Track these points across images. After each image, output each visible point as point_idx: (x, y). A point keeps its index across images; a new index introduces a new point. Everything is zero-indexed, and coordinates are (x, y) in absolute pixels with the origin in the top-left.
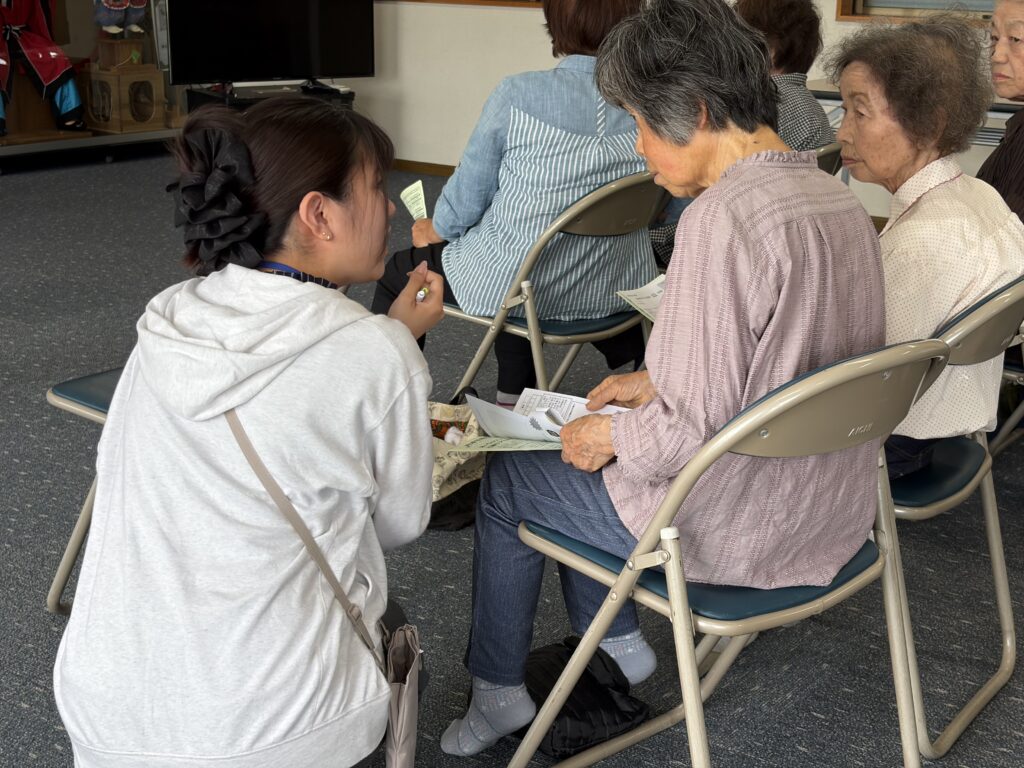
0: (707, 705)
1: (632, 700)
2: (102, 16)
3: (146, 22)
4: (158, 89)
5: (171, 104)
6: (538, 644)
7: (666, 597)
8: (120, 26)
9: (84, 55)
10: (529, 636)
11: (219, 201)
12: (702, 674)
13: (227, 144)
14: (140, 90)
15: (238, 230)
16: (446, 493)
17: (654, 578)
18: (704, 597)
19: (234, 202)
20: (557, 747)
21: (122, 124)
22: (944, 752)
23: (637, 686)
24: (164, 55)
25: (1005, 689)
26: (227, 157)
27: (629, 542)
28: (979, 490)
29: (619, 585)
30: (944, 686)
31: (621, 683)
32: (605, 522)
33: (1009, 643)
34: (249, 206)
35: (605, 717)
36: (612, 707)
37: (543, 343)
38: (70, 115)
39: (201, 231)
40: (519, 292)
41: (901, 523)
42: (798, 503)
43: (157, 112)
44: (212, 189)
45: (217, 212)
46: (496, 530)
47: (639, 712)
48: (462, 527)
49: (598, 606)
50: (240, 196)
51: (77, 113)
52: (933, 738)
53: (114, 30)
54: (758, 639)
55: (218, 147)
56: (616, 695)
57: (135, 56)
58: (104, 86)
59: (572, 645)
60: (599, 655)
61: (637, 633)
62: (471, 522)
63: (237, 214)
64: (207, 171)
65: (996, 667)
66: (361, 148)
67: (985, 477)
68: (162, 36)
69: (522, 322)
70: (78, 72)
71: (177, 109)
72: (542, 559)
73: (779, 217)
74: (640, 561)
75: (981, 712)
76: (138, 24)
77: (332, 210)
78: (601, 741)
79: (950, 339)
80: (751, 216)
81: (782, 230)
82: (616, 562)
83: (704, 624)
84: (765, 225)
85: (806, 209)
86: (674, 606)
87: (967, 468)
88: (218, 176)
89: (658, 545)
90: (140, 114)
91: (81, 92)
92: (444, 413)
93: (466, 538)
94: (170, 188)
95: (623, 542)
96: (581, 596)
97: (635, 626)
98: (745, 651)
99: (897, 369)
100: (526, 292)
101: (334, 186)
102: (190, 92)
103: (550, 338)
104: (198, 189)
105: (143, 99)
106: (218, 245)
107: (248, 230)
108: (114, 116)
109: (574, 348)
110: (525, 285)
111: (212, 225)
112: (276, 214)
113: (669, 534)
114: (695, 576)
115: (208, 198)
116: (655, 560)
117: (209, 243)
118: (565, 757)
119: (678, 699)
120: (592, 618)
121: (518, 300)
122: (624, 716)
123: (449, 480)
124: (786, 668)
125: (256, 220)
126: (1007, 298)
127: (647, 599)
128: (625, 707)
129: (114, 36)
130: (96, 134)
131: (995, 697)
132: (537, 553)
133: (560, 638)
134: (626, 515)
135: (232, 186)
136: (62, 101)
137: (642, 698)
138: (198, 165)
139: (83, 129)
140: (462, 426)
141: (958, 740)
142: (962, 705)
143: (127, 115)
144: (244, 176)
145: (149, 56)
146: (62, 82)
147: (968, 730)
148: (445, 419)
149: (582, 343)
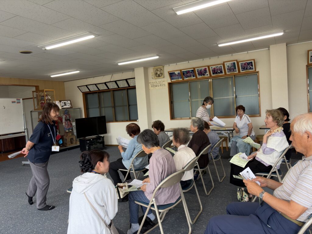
0: (162, 223)
1: (152, 223)
2: (65, 129)
3: (72, 129)
4: (74, 139)
5: (76, 141)
6: (139, 217)
7: (154, 208)
8: (68, 130)
9: (63, 135)
10: (138, 216)
11: (86, 163)
12: (161, 219)
13: (88, 156)
14: (72, 139)
15: (89, 167)
16: (124, 196)
17: (153, 205)
18: (159, 207)
19: (88, 163)
20: (143, 231)
21: (69, 145)
22: (194, 223)
23: (154, 221)
24: (75, 134)
25: (201, 213)
26: (87, 157)
27: (149, 201)
28: (194, 186)
29: (148, 207)
30: (194, 214)
31: (151, 221)
32: (145, 199)
33: (201, 206)
34: (90, 164)
35: (149, 226)
36: (150, 224)
37: (135, 172)
38: (61, 144)
39: (84, 167)
40: (131, 166)
41: (184, 192)
42: (169, 192)
43: (74, 142)
44: (85, 161)
45: (86, 165)
46: (131, 202)
47: (154, 224)
48: (126, 201)
49: (146, 210)
50: (89, 162)
51: (63, 144)
52: (192, 222)
53: (67, 131)
54: (169, 211)
55: (86, 156)
56: (150, 223)
57: (71, 134)
58: (66, 139)
59: (143, 216)
60: (147, 217)
61: (152, 213)
62: (128, 200)
63: (89, 165)
64: (85, 159)
65: (200, 210)
66: (105, 155)
67: (194, 184)
68: (75, 131)
69: (132, 170)
70: (62, 138)
71: (77, 141)
72: (138, 205)
73: (161, 158)
74: (151, 203)
75: (199, 217)
76: (71, 130)
77: (101, 163)
78: (149, 229)
79: (185, 169)
80: (158, 158)
81: (162, 160)
82: (148, 204)
83: (160, 211)
84: (160, 159)
85: (164, 155)
86: (156, 209)
87: (192, 184)
88: (86, 160)
89: (153, 201)
90: (72, 143)
91: (63, 141)
92: (122, 184)
93: (127, 203)
94: (79, 162)
95: (148, 201)
96: (143, 209)
97: (152, 212)
98: (167, 213)
99: (179, 174)
100: (132, 166)
101: (102, 160)
102: (79, 139)
103: (136, 172)
104: (83, 162)
105: (72, 140)
106: (86, 169)
107: (90, 167)
108: (68, 143)
109: (140, 173)
110: (132, 165)
111: (85, 167)
112: (94, 165)
113: (154, 199)
114: (158, 204)
115: (85, 163)
116: (152, 203)
117: (85, 169)
118: (144, 232)
119: (158, 223)
120: (145, 212)
121: (131, 167)
122: (152, 225)
123: (124, 194)
124: (173, 215)
125: (91, 165)
126: (192, 162)
127: (152, 208)
128: (152, 224)
129: (67, 132)
130: (65, 146)
131: (200, 214)
132: (137, 204)
133: (142, 216)
134: (148, 198)
135: (88, 161)
136: (60, 142)
137: (154, 222)
138: (84, 159)
139: (63, 146)
140: (125, 186)
141: (196, 221)
142: (196, 216)
143: (70, 143)
144: (90, 160)
145: (73, 134)
146: (60, 140)
147: (197, 219)
148: (123, 185)
149: (140, 172)
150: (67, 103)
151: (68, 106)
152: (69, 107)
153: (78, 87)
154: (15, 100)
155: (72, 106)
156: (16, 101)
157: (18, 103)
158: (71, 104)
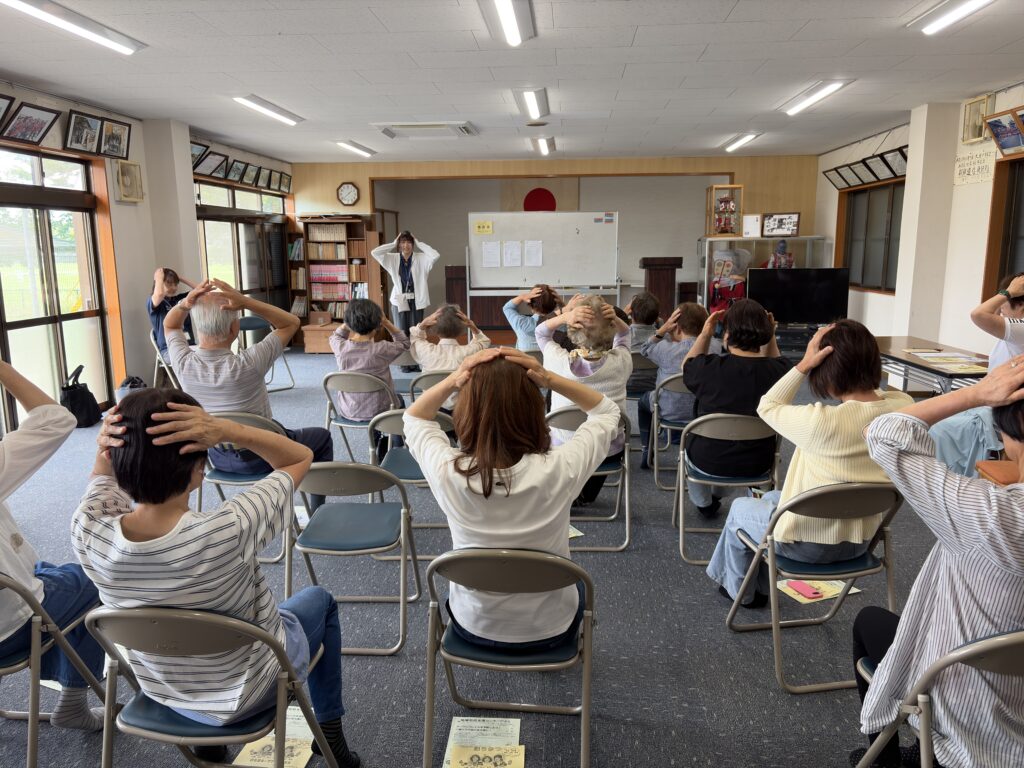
150: (788, 221)
151: (788, 229)
152: (789, 233)
153: (824, 173)
154: (601, 215)
155: (798, 230)
156: (605, 218)
157: (608, 221)
158: (798, 224)
